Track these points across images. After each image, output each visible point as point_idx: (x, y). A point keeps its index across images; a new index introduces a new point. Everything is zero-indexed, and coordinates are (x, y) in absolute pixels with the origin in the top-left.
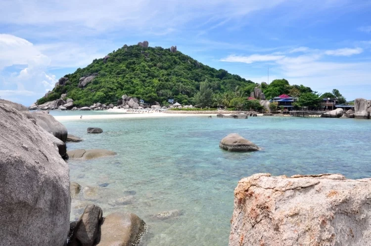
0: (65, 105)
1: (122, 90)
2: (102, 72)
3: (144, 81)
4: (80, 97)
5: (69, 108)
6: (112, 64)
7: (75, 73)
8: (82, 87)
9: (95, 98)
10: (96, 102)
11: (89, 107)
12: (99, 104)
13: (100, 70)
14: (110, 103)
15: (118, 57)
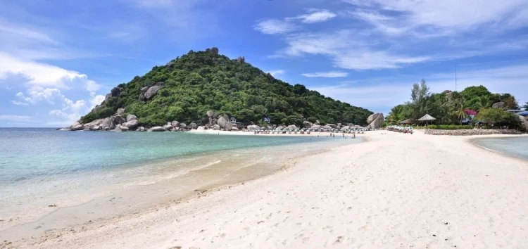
0: (127, 124)
1: (203, 104)
2: (170, 81)
3: (228, 94)
4: (147, 113)
5: (133, 128)
6: (183, 71)
7: (131, 82)
8: (145, 99)
9: (168, 114)
10: (171, 119)
11: (162, 126)
12: (175, 123)
13: (167, 79)
14: (190, 122)
15: (187, 63)
